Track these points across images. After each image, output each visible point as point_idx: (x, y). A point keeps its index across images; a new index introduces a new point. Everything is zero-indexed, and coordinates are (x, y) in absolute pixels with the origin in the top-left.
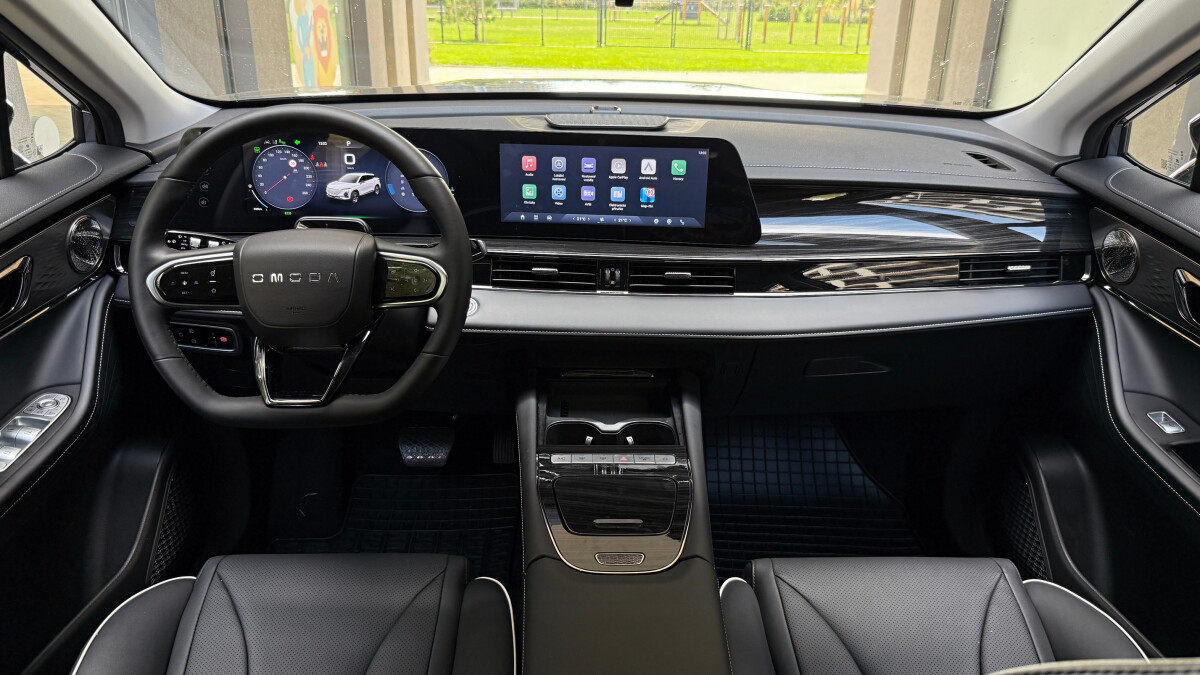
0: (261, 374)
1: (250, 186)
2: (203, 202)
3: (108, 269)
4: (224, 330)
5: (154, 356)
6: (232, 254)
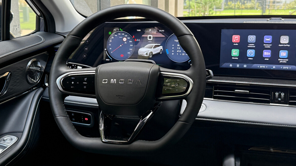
0: (102, 128)
1: (105, 49)
2: (85, 56)
3: (41, 85)
4: (87, 115)
5: (55, 115)
6: (95, 71)
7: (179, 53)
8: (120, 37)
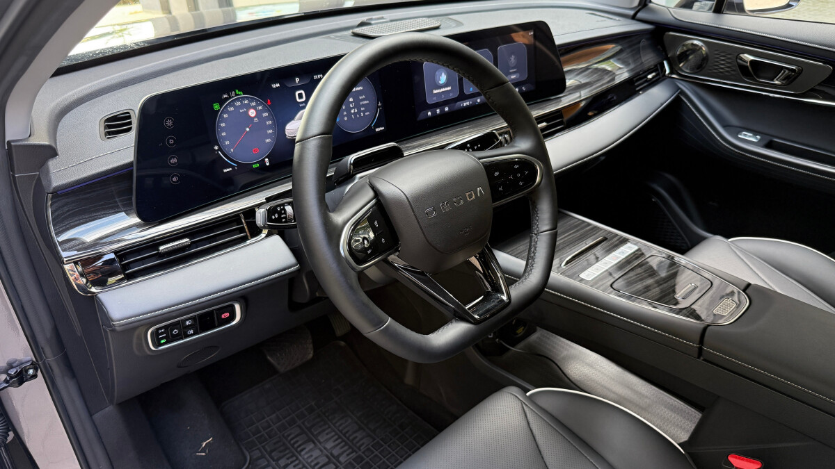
1: (216, 148)
2: (174, 178)
4: (227, 306)
7: (355, 114)
8: (241, 111)
